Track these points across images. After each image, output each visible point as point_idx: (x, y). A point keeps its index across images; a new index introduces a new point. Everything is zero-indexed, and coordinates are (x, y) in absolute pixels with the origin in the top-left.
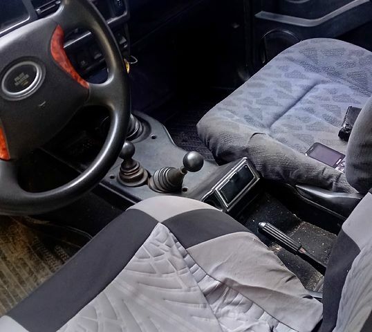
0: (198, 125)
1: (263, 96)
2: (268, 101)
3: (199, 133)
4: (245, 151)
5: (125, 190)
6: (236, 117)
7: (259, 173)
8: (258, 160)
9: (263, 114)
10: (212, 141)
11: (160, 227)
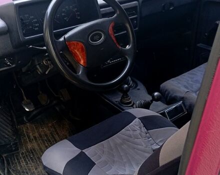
0: (161, 86)
1: (195, 79)
2: (197, 81)
3: (161, 89)
4: (182, 99)
5: (122, 107)
6: (180, 85)
7: (187, 110)
8: (188, 104)
9: (194, 86)
10: (167, 93)
11: (137, 120)
